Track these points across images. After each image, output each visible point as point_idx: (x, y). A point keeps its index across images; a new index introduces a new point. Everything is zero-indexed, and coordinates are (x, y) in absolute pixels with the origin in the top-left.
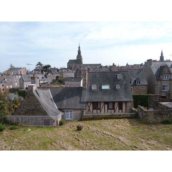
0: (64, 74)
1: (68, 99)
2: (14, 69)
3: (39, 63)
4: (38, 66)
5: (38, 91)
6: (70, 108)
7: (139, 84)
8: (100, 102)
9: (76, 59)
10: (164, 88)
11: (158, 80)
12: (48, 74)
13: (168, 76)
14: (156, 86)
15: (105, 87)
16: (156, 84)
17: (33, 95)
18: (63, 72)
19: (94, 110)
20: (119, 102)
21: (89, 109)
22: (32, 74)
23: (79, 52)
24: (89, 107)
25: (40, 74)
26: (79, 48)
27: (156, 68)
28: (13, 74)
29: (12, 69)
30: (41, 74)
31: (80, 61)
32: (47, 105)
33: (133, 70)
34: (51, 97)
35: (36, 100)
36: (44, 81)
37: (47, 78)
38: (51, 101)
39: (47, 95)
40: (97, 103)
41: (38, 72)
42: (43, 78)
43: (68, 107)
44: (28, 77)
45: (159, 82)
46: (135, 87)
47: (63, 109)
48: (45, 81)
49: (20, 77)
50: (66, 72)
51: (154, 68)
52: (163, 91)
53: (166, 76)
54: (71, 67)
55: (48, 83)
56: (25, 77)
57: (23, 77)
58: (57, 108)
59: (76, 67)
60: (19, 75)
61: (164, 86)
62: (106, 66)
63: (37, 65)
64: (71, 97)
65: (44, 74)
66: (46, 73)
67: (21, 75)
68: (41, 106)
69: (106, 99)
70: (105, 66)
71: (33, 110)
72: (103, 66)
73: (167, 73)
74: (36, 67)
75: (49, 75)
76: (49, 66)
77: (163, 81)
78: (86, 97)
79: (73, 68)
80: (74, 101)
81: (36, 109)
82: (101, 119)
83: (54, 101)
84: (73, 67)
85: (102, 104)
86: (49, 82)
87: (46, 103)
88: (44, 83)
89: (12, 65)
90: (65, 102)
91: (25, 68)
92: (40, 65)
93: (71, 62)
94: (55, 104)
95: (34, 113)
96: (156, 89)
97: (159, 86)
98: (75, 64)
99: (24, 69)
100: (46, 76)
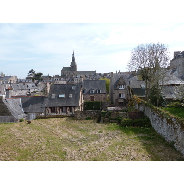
0: (55, 82)
1: (33, 105)
2: (4, 77)
3: (32, 70)
4: (31, 73)
5: (7, 100)
6: (33, 111)
7: (99, 93)
8: (56, 107)
9: (70, 66)
10: (121, 96)
11: (115, 89)
12: (38, 82)
13: (123, 86)
14: (114, 94)
15: (62, 96)
16: (114, 92)
17: (3, 102)
18: (54, 81)
19: (52, 113)
20: (70, 107)
21: (48, 112)
22: (22, 82)
23: (73, 59)
24: (48, 111)
25: (30, 82)
26: (73, 54)
27: (116, 79)
28: (2, 83)
29: (2, 77)
30: (32, 83)
31: (74, 68)
32: (14, 109)
33: (97, 81)
34: (20, 104)
35: (4, 106)
36: (34, 90)
37: (37, 86)
38: (19, 107)
39: (16, 102)
40: (54, 107)
41: (29, 81)
42: (33, 86)
43: (31, 111)
44: (18, 86)
45: (116, 91)
46: (96, 95)
47: (28, 112)
48: (36, 90)
49: (9, 85)
50: (57, 80)
51: (114, 80)
52: (120, 98)
53: (122, 86)
54: (65, 75)
55: (38, 92)
56: (14, 86)
57: (12, 86)
58: (23, 111)
59: (70, 75)
60: (9, 84)
61: (121, 94)
62: (101, 73)
63: (29, 73)
64: (35, 104)
65: (35, 82)
66: (37, 81)
67: (10, 84)
68: (8, 110)
69: (60, 104)
70: (99, 73)
71: (3, 112)
72: (97, 74)
73: (122, 83)
74: (28, 74)
75: (40, 83)
76: (41, 74)
77: (119, 90)
78: (46, 103)
79: (67, 76)
80: (37, 107)
81: (4, 112)
82: (50, 118)
83: (22, 107)
84: (67, 74)
85: (58, 109)
86: (40, 91)
87: (13, 108)
88: (34, 92)
89: (2, 73)
90: (30, 107)
91: (16, 76)
92: (33, 72)
93: (65, 69)
94: (22, 109)
95: (3, 114)
96: (114, 96)
97: (116, 94)
98: (69, 72)
99: (15, 78)
100: (36, 85)
